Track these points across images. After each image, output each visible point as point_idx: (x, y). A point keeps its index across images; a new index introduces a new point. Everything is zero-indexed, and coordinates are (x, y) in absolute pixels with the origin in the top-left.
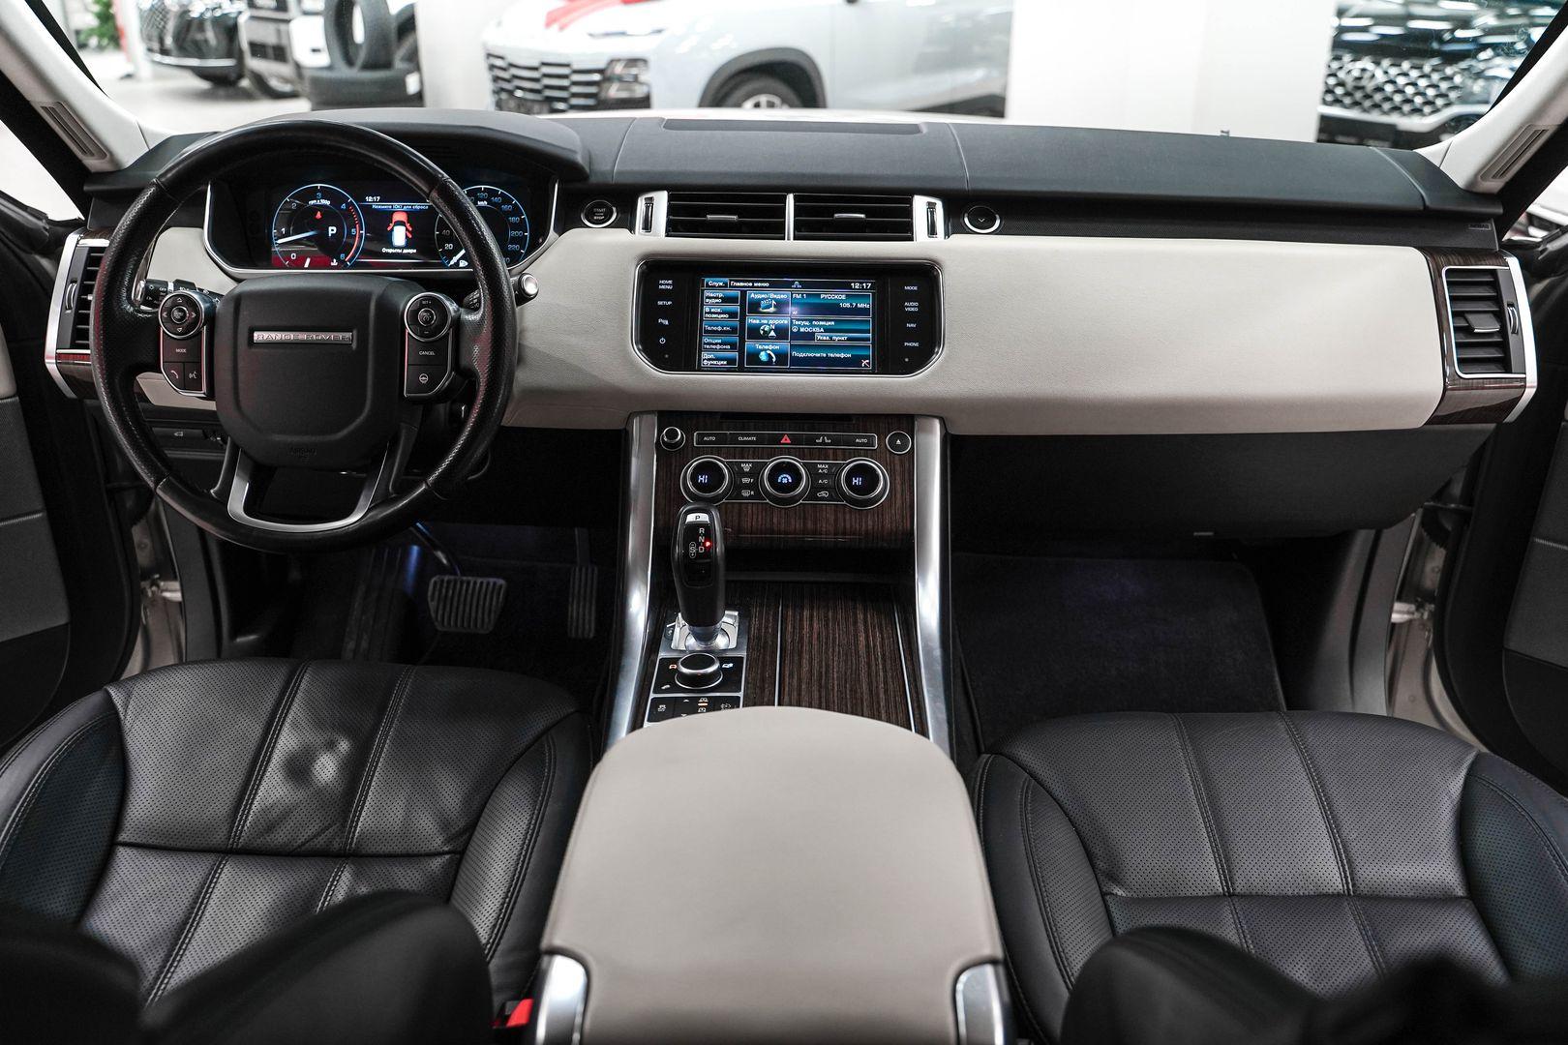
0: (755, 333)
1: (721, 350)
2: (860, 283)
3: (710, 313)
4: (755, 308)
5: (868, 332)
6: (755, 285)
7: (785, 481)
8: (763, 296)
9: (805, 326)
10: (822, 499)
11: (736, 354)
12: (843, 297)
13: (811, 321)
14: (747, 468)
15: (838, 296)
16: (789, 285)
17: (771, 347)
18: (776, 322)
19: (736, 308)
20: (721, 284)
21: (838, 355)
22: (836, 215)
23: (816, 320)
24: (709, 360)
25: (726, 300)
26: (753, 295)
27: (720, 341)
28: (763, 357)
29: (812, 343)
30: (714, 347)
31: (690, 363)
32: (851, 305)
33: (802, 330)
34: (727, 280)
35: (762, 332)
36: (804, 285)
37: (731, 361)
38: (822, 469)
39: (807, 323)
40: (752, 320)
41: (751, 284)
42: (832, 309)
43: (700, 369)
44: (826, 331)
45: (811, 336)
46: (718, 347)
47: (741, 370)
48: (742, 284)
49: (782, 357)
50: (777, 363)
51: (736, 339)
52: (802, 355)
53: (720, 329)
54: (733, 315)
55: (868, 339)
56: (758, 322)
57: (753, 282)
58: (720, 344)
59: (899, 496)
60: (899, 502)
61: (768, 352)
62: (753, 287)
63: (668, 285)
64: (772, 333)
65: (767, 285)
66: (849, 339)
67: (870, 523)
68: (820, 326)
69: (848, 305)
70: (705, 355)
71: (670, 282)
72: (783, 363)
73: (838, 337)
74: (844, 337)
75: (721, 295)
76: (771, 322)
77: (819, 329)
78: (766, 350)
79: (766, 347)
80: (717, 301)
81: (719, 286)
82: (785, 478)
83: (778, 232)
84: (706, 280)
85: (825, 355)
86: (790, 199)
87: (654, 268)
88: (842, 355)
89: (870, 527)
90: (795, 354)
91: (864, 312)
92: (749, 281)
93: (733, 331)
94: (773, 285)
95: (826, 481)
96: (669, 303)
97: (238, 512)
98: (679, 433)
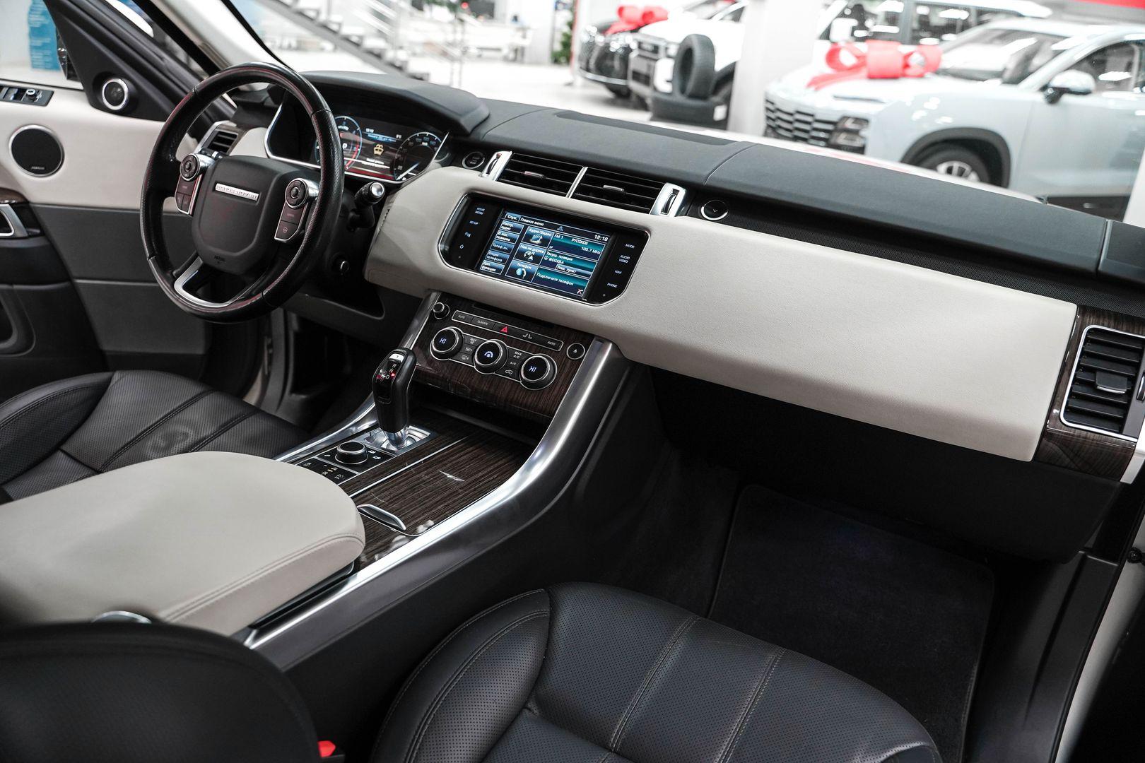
0: (521, 256)
1: (496, 261)
2: (601, 236)
3: (500, 236)
4: (528, 238)
5: (591, 270)
6: (535, 223)
7: (488, 356)
8: (537, 232)
9: (553, 257)
10: (508, 375)
11: (503, 266)
12: (586, 243)
13: (558, 255)
14: (473, 341)
15: (582, 242)
16: (555, 228)
17: (526, 267)
18: (537, 251)
19: (517, 236)
20: (515, 218)
21: (565, 282)
22: (605, 186)
23: (562, 255)
24: (486, 266)
25: (514, 229)
26: (531, 230)
27: (498, 256)
28: (519, 272)
29: (555, 270)
30: (493, 258)
31: (474, 266)
32: (589, 250)
33: (550, 260)
34: (519, 216)
35: (525, 255)
36: (565, 230)
37: (498, 270)
38: (517, 355)
39: (555, 256)
40: (523, 246)
41: (532, 222)
42: (576, 250)
43: (478, 271)
44: (565, 264)
45: (554, 265)
46: (495, 259)
47: (502, 277)
48: (527, 221)
49: (530, 274)
50: (525, 278)
51: (507, 256)
52: (543, 276)
53: (501, 247)
54: (513, 240)
55: (589, 276)
56: (526, 248)
57: (535, 221)
58: (497, 257)
59: (558, 388)
60: (555, 392)
61: (523, 269)
62: (533, 224)
63: (481, 211)
64: (531, 258)
65: (542, 224)
66: (577, 273)
67: (530, 400)
68: (562, 260)
69: (586, 249)
70: (485, 262)
71: (483, 210)
72: (529, 279)
73: (572, 270)
74: (574, 270)
75: (512, 225)
76: (534, 250)
77: (561, 261)
78: (522, 267)
79: (523, 266)
80: (508, 229)
81: (514, 220)
82: (489, 354)
83: (562, 190)
84: (508, 213)
85: (557, 280)
86: (584, 170)
87: (475, 198)
88: (568, 283)
89: (529, 403)
90: (539, 275)
91: (596, 256)
92: (532, 220)
93: (508, 251)
94: (546, 226)
95: (515, 364)
96: (477, 223)
97: (179, 286)
98: (443, 307)
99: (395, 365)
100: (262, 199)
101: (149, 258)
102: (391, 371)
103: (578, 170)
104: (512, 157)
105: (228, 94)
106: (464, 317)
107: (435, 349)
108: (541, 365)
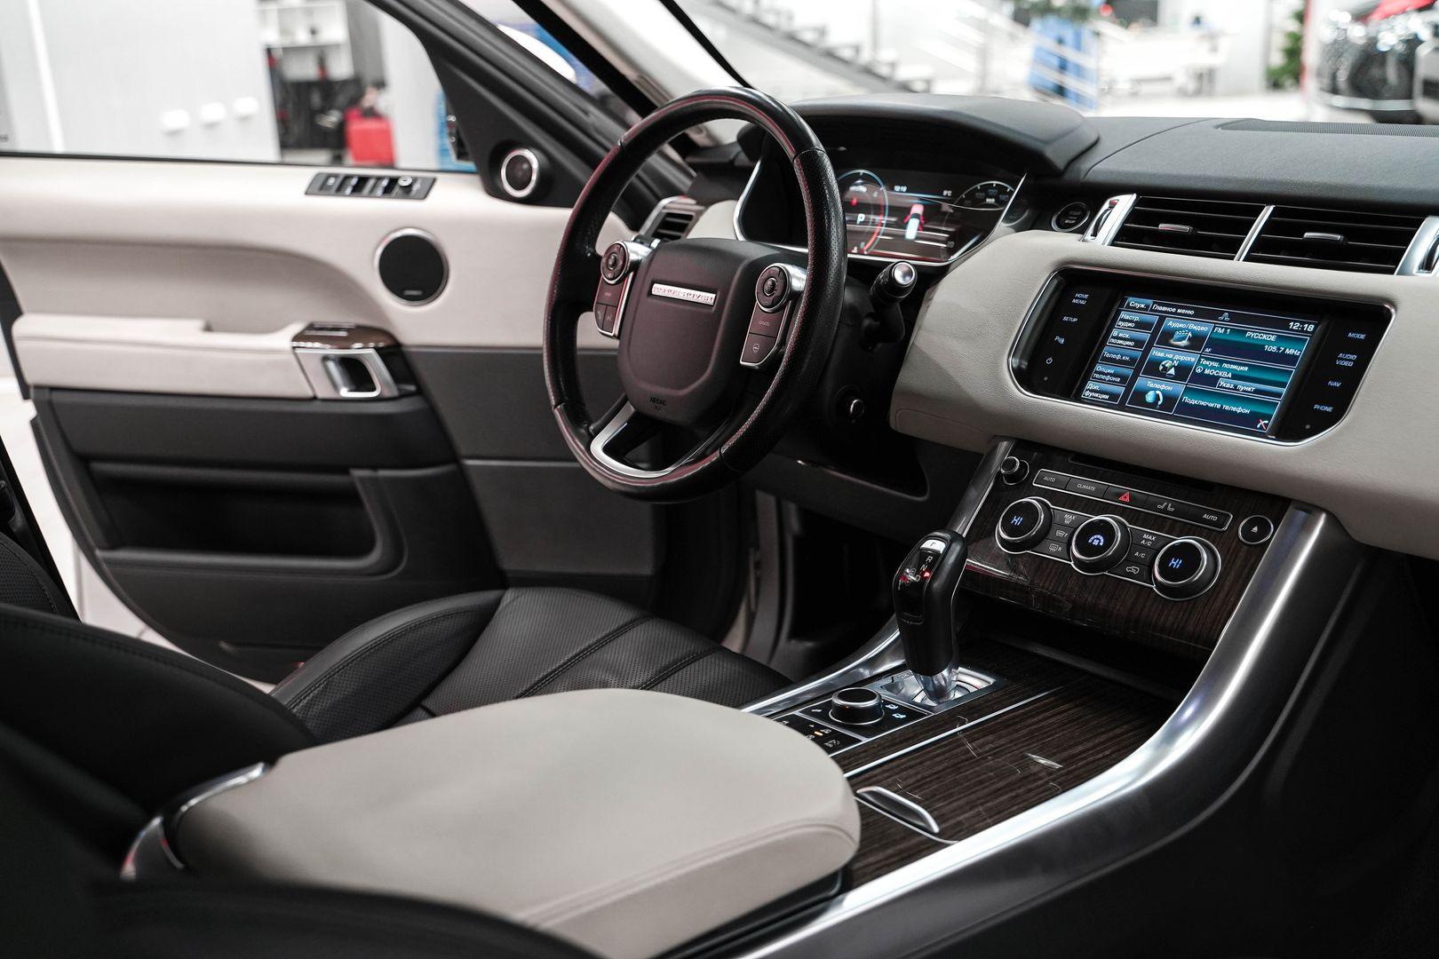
0: (1155, 370)
1: (1110, 382)
2: (1301, 324)
3: (1117, 338)
4: (1166, 339)
5: (1283, 385)
6: (1179, 311)
7: (1096, 543)
8: (1181, 325)
9: (1213, 367)
10: (1130, 575)
11: (1121, 390)
12: (1273, 338)
13: (1221, 362)
14: (1068, 519)
15: (1267, 338)
16: (1214, 316)
17: (1163, 387)
18: (1182, 358)
19: (1146, 336)
20: (1143, 306)
21: (1234, 409)
22: (1307, 235)
23: (1227, 362)
24: (1092, 391)
25: (1140, 325)
26: (1171, 323)
27: (1112, 372)
28: (1150, 397)
29: (1216, 389)
30: (1103, 377)
31: (1072, 391)
32: (1279, 349)
33: (1207, 372)
34: (1150, 302)
35: (1161, 368)
36: (1233, 318)
37: (1113, 396)
38: (1146, 540)
39: (1216, 365)
40: (1157, 353)
41: (1174, 310)
42: (1256, 351)
43: (1078, 399)
44: (1235, 377)
45: (1213, 380)
46: (1108, 378)
47: (1121, 407)
48: (1164, 309)
49: (1169, 400)
50: (1162, 407)
51: (1129, 372)
52: (1194, 402)
53: (1118, 357)
54: (1138, 343)
55: (1278, 395)
56: (1162, 355)
57: (1178, 307)
58: (1111, 375)
59: (1222, 596)
60: (1218, 604)
61: (1158, 392)
62: (1176, 313)
63: (1082, 299)
64: (1172, 371)
65: (1191, 312)
66: (1257, 391)
67: (1171, 618)
68: (1228, 370)
69: (1274, 349)
70: (1091, 385)
71: (1086, 296)
72: (1170, 408)
73: (1246, 387)
74: (1250, 387)
75: (1136, 318)
76: (1177, 357)
77: (1226, 373)
78: (1155, 389)
79: (1157, 386)
80: (1130, 324)
81: (1140, 309)
82: (1097, 540)
83: (1227, 249)
84: (1130, 299)
85: (1219, 406)
86: (1267, 211)
87: (1070, 277)
88: (1239, 410)
89: (1168, 624)
90: (1187, 399)
91: (1291, 360)
92: (1173, 306)
93: (1133, 360)
94: (1200, 315)
95: (1143, 555)
96: (1075, 320)
97: (597, 446)
98: (1018, 464)
99: (930, 559)
100: (720, 302)
101: (556, 406)
102: (924, 568)
103: (1257, 212)
104: (1136, 203)
105: (671, 144)
106: (1053, 480)
107: (1004, 536)
108: (1190, 555)
